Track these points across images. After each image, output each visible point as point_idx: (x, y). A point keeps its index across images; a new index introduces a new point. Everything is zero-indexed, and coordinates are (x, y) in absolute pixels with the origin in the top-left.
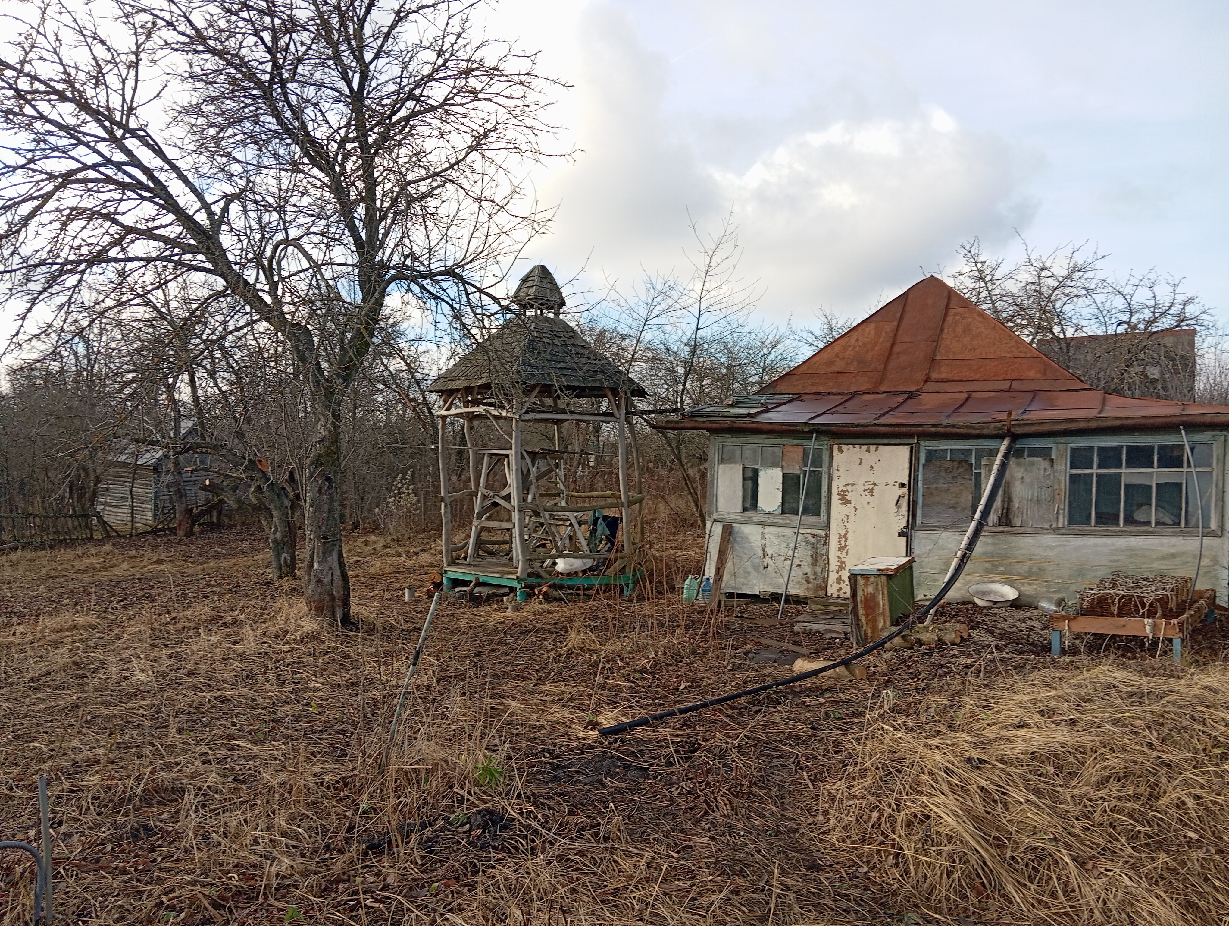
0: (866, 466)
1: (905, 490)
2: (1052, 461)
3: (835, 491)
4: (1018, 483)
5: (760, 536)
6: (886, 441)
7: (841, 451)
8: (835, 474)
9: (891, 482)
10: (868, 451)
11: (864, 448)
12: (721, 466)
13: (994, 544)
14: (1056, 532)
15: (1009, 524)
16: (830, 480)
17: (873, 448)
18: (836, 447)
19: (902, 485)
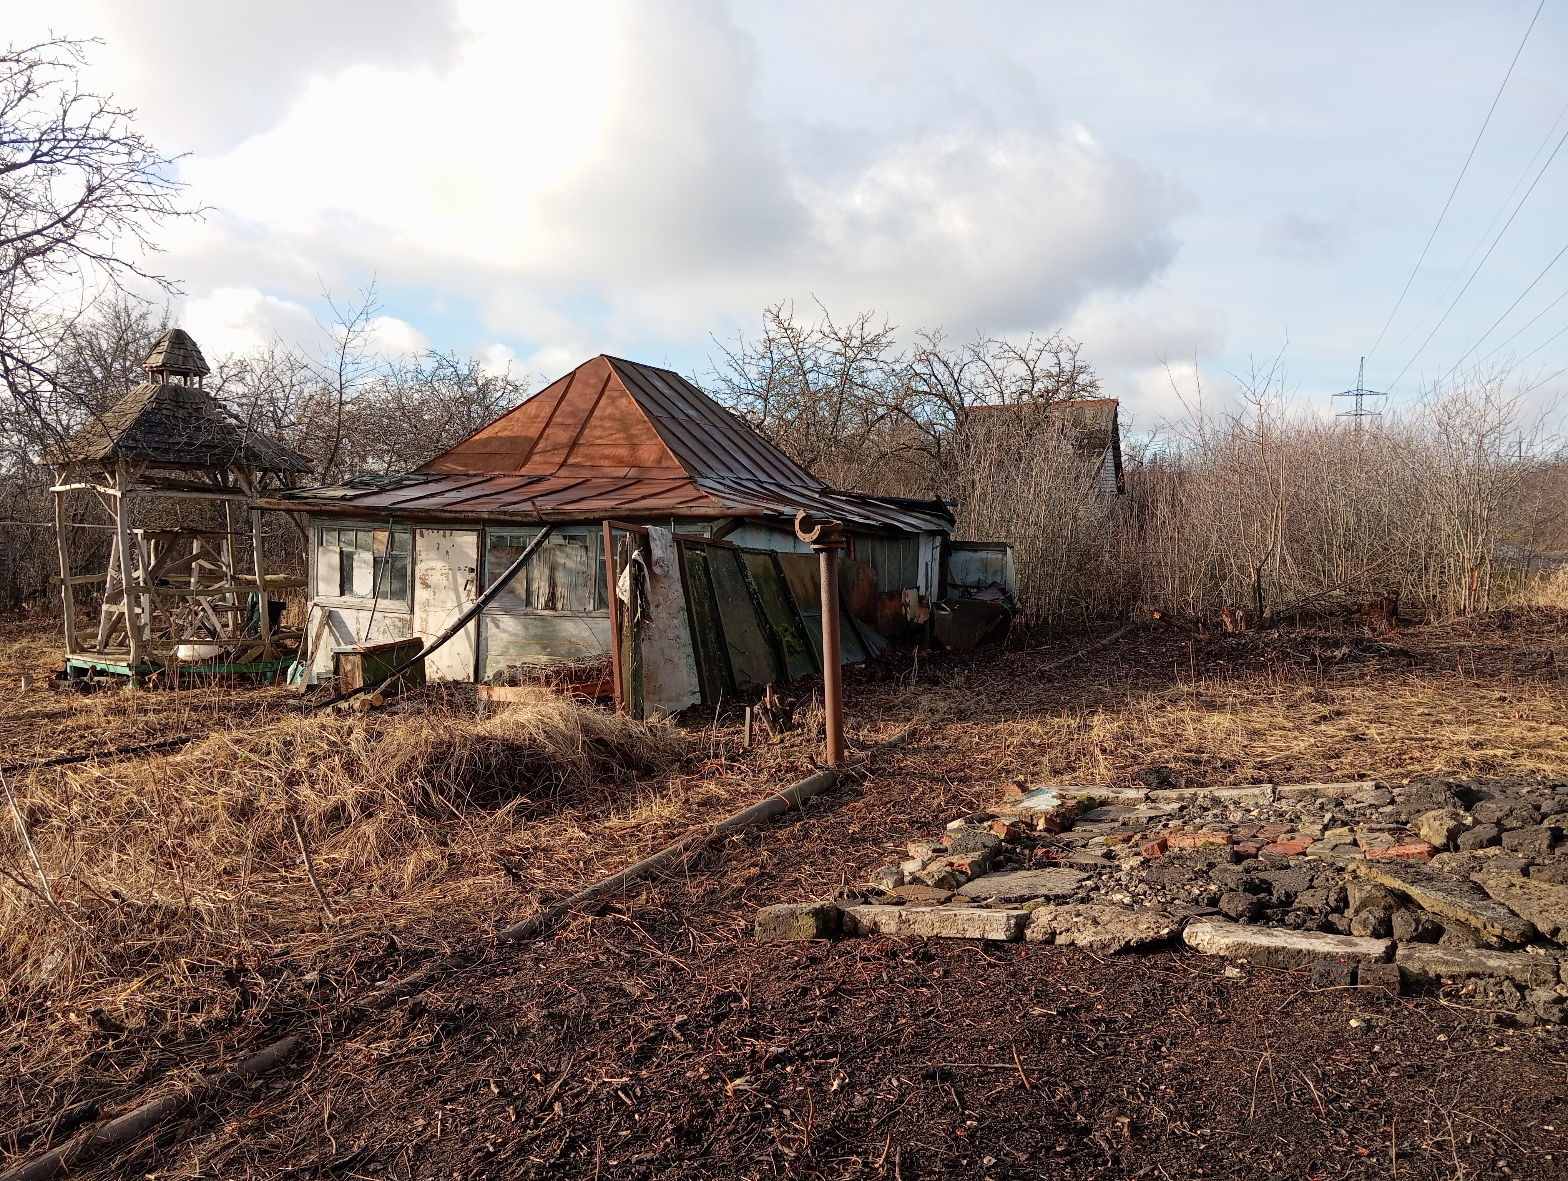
0: (443, 551)
1: (474, 575)
2: (586, 547)
3: (418, 575)
4: (561, 569)
5: (354, 621)
6: (458, 527)
7: (422, 536)
8: (419, 558)
9: (463, 568)
10: (444, 536)
11: (441, 532)
12: (321, 549)
13: (543, 627)
14: (588, 615)
15: (554, 608)
16: (414, 564)
17: (448, 533)
18: (418, 531)
19: (472, 570)
